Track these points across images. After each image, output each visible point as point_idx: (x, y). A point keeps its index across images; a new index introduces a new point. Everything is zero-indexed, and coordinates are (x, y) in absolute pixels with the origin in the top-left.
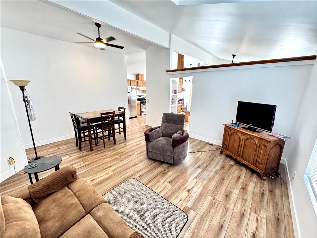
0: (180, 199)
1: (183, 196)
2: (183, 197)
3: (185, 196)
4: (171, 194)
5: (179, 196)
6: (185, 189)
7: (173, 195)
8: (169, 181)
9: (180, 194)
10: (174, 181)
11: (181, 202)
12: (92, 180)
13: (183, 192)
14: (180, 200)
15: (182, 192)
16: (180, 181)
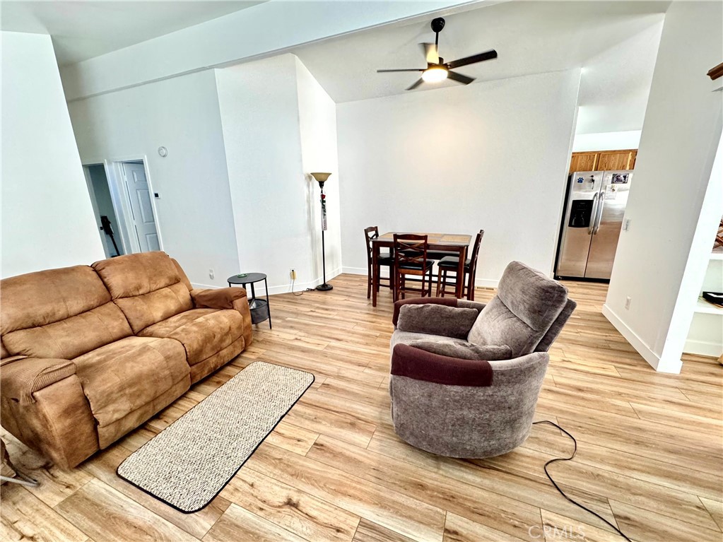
0: (257, 483)
1: (266, 490)
2: (262, 489)
3: (266, 494)
4: (275, 459)
5: (267, 478)
6: (299, 491)
7: (271, 464)
8: (320, 441)
9: (275, 481)
10: (328, 455)
11: (246, 487)
12: (296, 339)
13: (281, 487)
14: (252, 485)
15: (284, 485)
16: (333, 471)
